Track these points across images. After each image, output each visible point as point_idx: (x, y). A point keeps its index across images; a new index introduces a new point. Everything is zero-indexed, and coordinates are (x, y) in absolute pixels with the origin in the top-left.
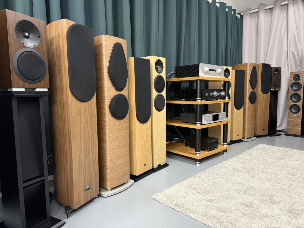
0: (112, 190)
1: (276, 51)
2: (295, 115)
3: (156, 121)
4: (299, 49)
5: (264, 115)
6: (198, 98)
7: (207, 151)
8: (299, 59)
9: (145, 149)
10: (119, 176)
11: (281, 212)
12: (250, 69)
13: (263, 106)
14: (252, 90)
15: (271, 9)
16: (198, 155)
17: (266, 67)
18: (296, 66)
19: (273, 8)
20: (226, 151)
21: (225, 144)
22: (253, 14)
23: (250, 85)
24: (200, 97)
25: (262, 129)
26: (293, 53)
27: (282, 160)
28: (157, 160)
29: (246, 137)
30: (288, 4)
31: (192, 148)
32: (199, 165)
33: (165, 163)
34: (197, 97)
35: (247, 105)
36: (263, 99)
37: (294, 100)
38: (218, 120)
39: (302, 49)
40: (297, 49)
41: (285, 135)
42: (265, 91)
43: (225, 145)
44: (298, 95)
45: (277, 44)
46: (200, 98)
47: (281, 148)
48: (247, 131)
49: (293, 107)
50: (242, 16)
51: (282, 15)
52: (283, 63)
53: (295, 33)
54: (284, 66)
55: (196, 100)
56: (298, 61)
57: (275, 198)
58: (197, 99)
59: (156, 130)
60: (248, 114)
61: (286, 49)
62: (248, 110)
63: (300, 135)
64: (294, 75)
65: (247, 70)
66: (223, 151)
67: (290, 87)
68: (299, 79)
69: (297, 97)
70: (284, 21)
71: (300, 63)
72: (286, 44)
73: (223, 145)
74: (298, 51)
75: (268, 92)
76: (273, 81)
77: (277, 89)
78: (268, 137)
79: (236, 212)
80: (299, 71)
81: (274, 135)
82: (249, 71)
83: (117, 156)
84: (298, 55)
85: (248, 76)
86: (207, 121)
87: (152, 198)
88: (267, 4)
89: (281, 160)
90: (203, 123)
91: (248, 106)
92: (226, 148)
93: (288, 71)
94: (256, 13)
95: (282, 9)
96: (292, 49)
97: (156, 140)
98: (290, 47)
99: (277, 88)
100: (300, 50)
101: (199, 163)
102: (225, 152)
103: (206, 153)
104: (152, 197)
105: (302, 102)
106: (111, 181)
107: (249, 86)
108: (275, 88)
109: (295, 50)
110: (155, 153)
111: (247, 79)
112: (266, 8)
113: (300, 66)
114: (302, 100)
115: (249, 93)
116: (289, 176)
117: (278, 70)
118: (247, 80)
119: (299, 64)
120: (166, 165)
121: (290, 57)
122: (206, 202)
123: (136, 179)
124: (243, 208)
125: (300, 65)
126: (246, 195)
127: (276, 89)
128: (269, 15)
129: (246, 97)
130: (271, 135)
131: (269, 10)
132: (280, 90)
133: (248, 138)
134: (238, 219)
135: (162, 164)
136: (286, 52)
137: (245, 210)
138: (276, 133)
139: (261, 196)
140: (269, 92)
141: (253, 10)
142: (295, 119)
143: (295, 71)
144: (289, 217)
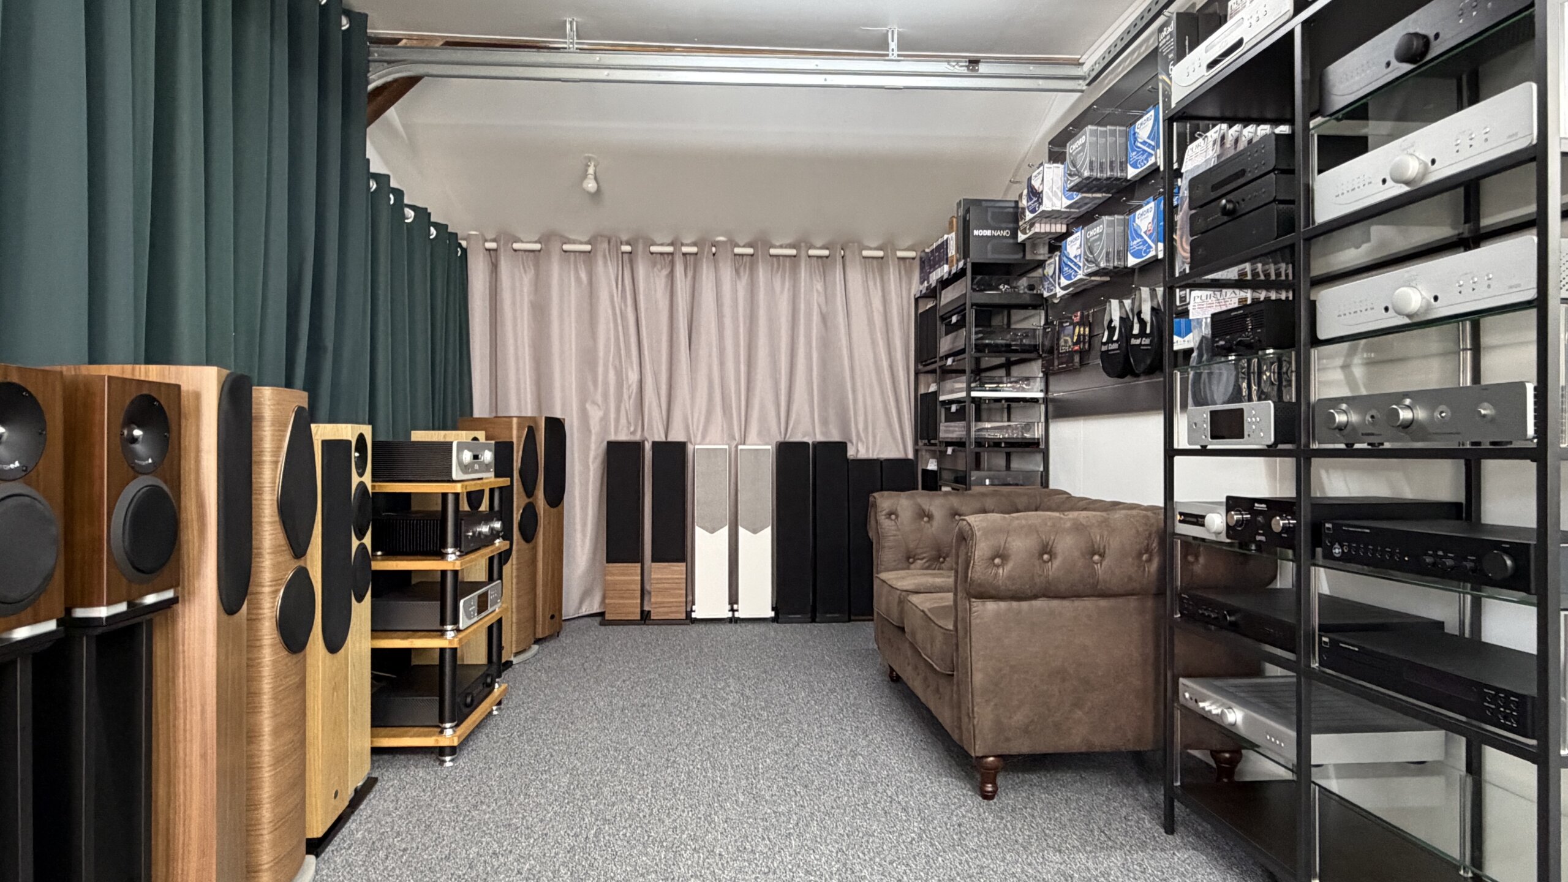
6: (450, 550)
12: (520, 437)
14: (526, 498)
16: (449, 733)
17: (554, 425)
20: (501, 702)
23: (520, 483)
24: (455, 544)
25: (548, 616)
29: (513, 650)
32: (451, 764)
33: (366, 778)
34: (447, 547)
35: (515, 548)
36: (549, 522)
38: (486, 610)
43: (496, 686)
46: (456, 549)
48: (518, 629)
55: (442, 556)
58: (446, 551)
60: (518, 576)
62: (518, 564)
63: (639, 618)
65: (513, 438)
85: (515, 457)
86: (469, 618)
90: (461, 627)
91: (518, 550)
92: (502, 692)
101: (453, 756)
107: (518, 489)
115: (519, 510)
123: (319, 851)
135: (361, 784)
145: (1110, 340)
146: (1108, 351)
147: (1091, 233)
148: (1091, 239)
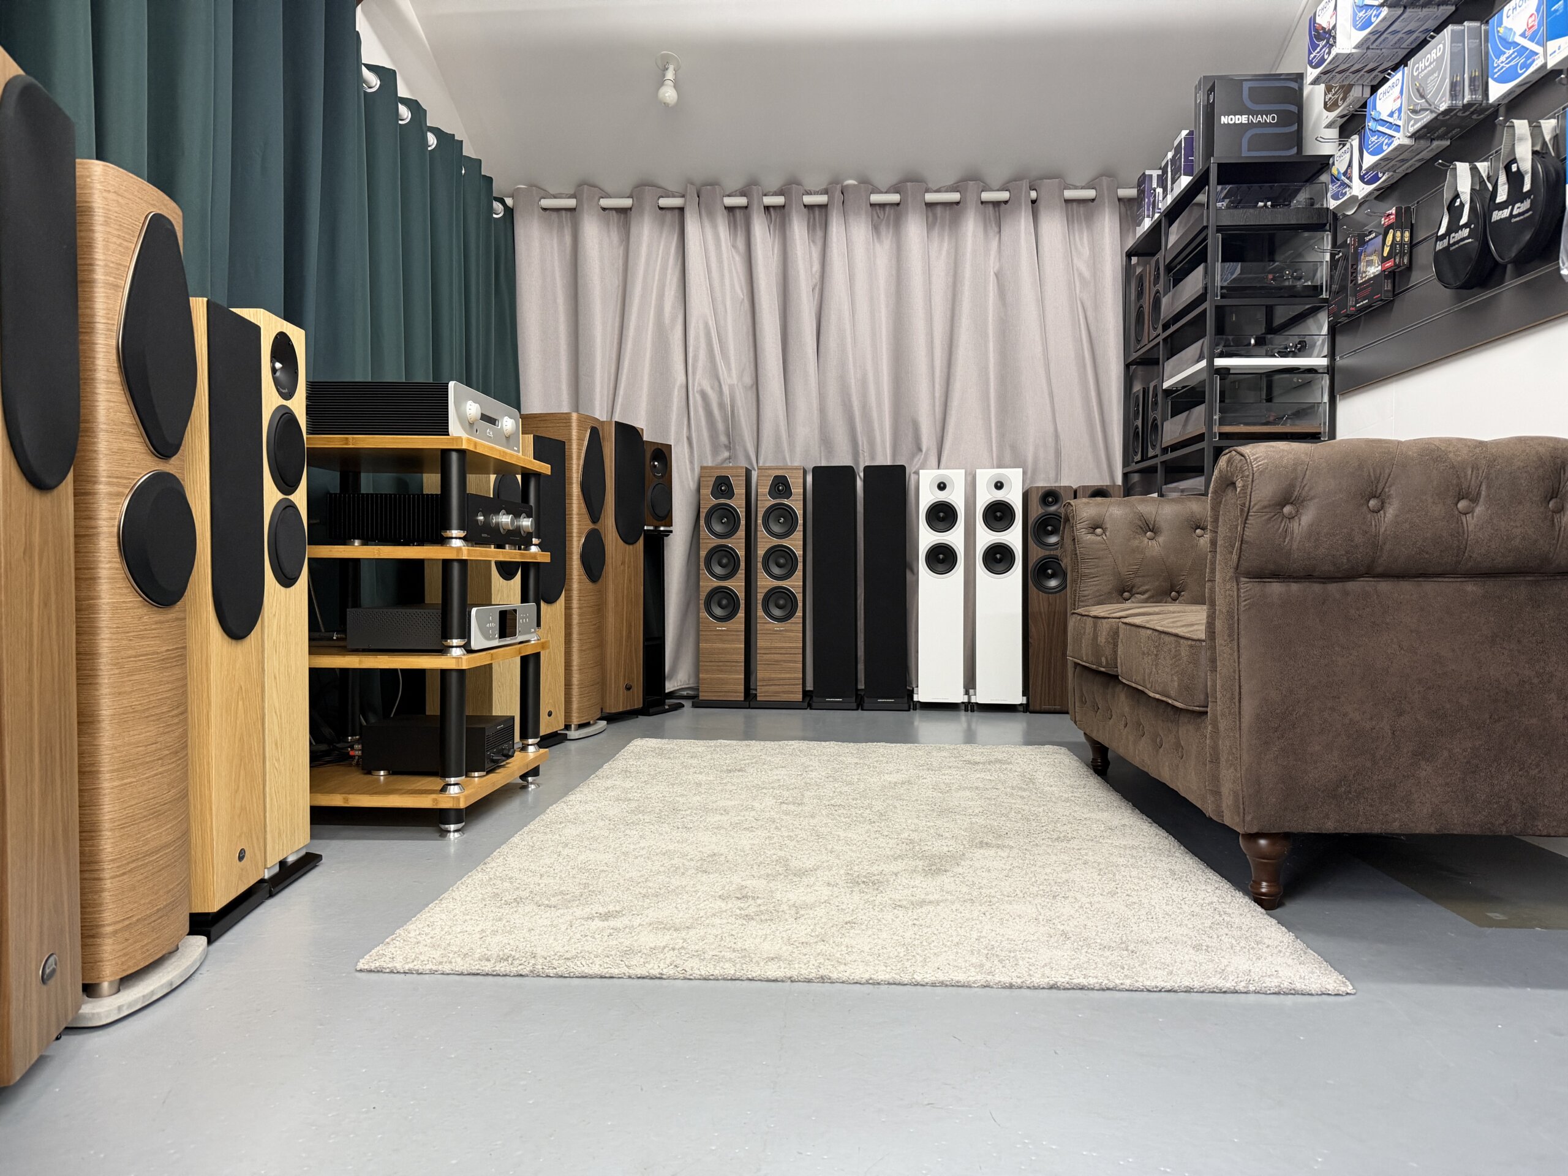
0: (118, 991)
1: (646, 378)
2: (722, 627)
3: (275, 633)
4: (722, 382)
5: (629, 626)
6: (455, 533)
7: (476, 774)
8: (725, 421)
9: (242, 772)
10: (158, 910)
11: (835, 889)
12: (581, 440)
13: (625, 592)
14: (592, 526)
15: (623, 211)
16: (454, 790)
17: (627, 434)
18: (715, 449)
19: (630, 209)
20: (535, 772)
21: (530, 741)
22: (554, 215)
23: (582, 501)
24: (461, 528)
25: (622, 685)
26: (704, 395)
27: (740, 773)
28: (280, 834)
29: (575, 721)
30: (681, 210)
31: (395, 777)
32: (457, 835)
33: (303, 853)
34: (449, 528)
35: (575, 586)
36: (623, 563)
37: (718, 570)
38: (514, 634)
39: (733, 385)
40: (716, 384)
41: (695, 706)
42: (628, 536)
43: (531, 749)
44: (730, 553)
45: (648, 355)
46: (462, 534)
47: (712, 743)
48: (581, 694)
49: (716, 598)
50: (509, 212)
51: (662, 243)
52: (673, 429)
53: (710, 323)
54: (678, 441)
55: (443, 541)
56: (720, 426)
57: (794, 864)
58: (448, 533)
59: (275, 678)
60: (580, 624)
61: (680, 378)
62: (580, 608)
64: (714, 479)
65: (570, 440)
66: (524, 777)
67: (702, 522)
68: (730, 493)
69: (725, 561)
70: (669, 271)
71: (728, 436)
72: (681, 357)
73: (524, 748)
74: (721, 392)
75: (639, 539)
76: (649, 494)
77: (662, 529)
78: (641, 718)
79: (717, 921)
80: (725, 465)
81: (660, 708)
82: (580, 445)
83: (153, 802)
84: (721, 405)
85: (575, 467)
86: (487, 637)
87: (361, 971)
88: (608, 188)
89: (737, 773)
90: (474, 645)
91: (580, 590)
92: (535, 759)
93: (692, 462)
94: (564, 212)
95: (662, 223)
96: (701, 380)
97: (276, 728)
98: (694, 373)
99: (663, 522)
100: (727, 387)
101: (460, 826)
102: (530, 779)
103: (478, 785)
104: (360, 966)
105: (744, 576)
106: (126, 935)
107: (579, 508)
108: (657, 523)
109: (712, 388)
110: (271, 799)
111: (571, 478)
112: (605, 202)
113: (728, 447)
114: (744, 572)
115: (580, 537)
116: (792, 807)
117: (662, 454)
118: (571, 483)
119: (723, 439)
120: (308, 862)
121: (696, 411)
122: (598, 923)
123: (214, 930)
124: (730, 905)
125: (726, 442)
126: (711, 876)
127: (659, 527)
128: (615, 236)
129: (571, 553)
130: (651, 710)
131: (614, 212)
132: (671, 532)
133: (581, 726)
134: (738, 933)
135: (291, 859)
136: (684, 390)
137: (741, 909)
138: (664, 704)
139: (755, 867)
140: (641, 540)
141: (555, 197)
142: (723, 641)
143: (710, 464)
144: (862, 894)
145: (1453, 227)
146: (1450, 245)
147: (1422, 65)
148: (1422, 75)
